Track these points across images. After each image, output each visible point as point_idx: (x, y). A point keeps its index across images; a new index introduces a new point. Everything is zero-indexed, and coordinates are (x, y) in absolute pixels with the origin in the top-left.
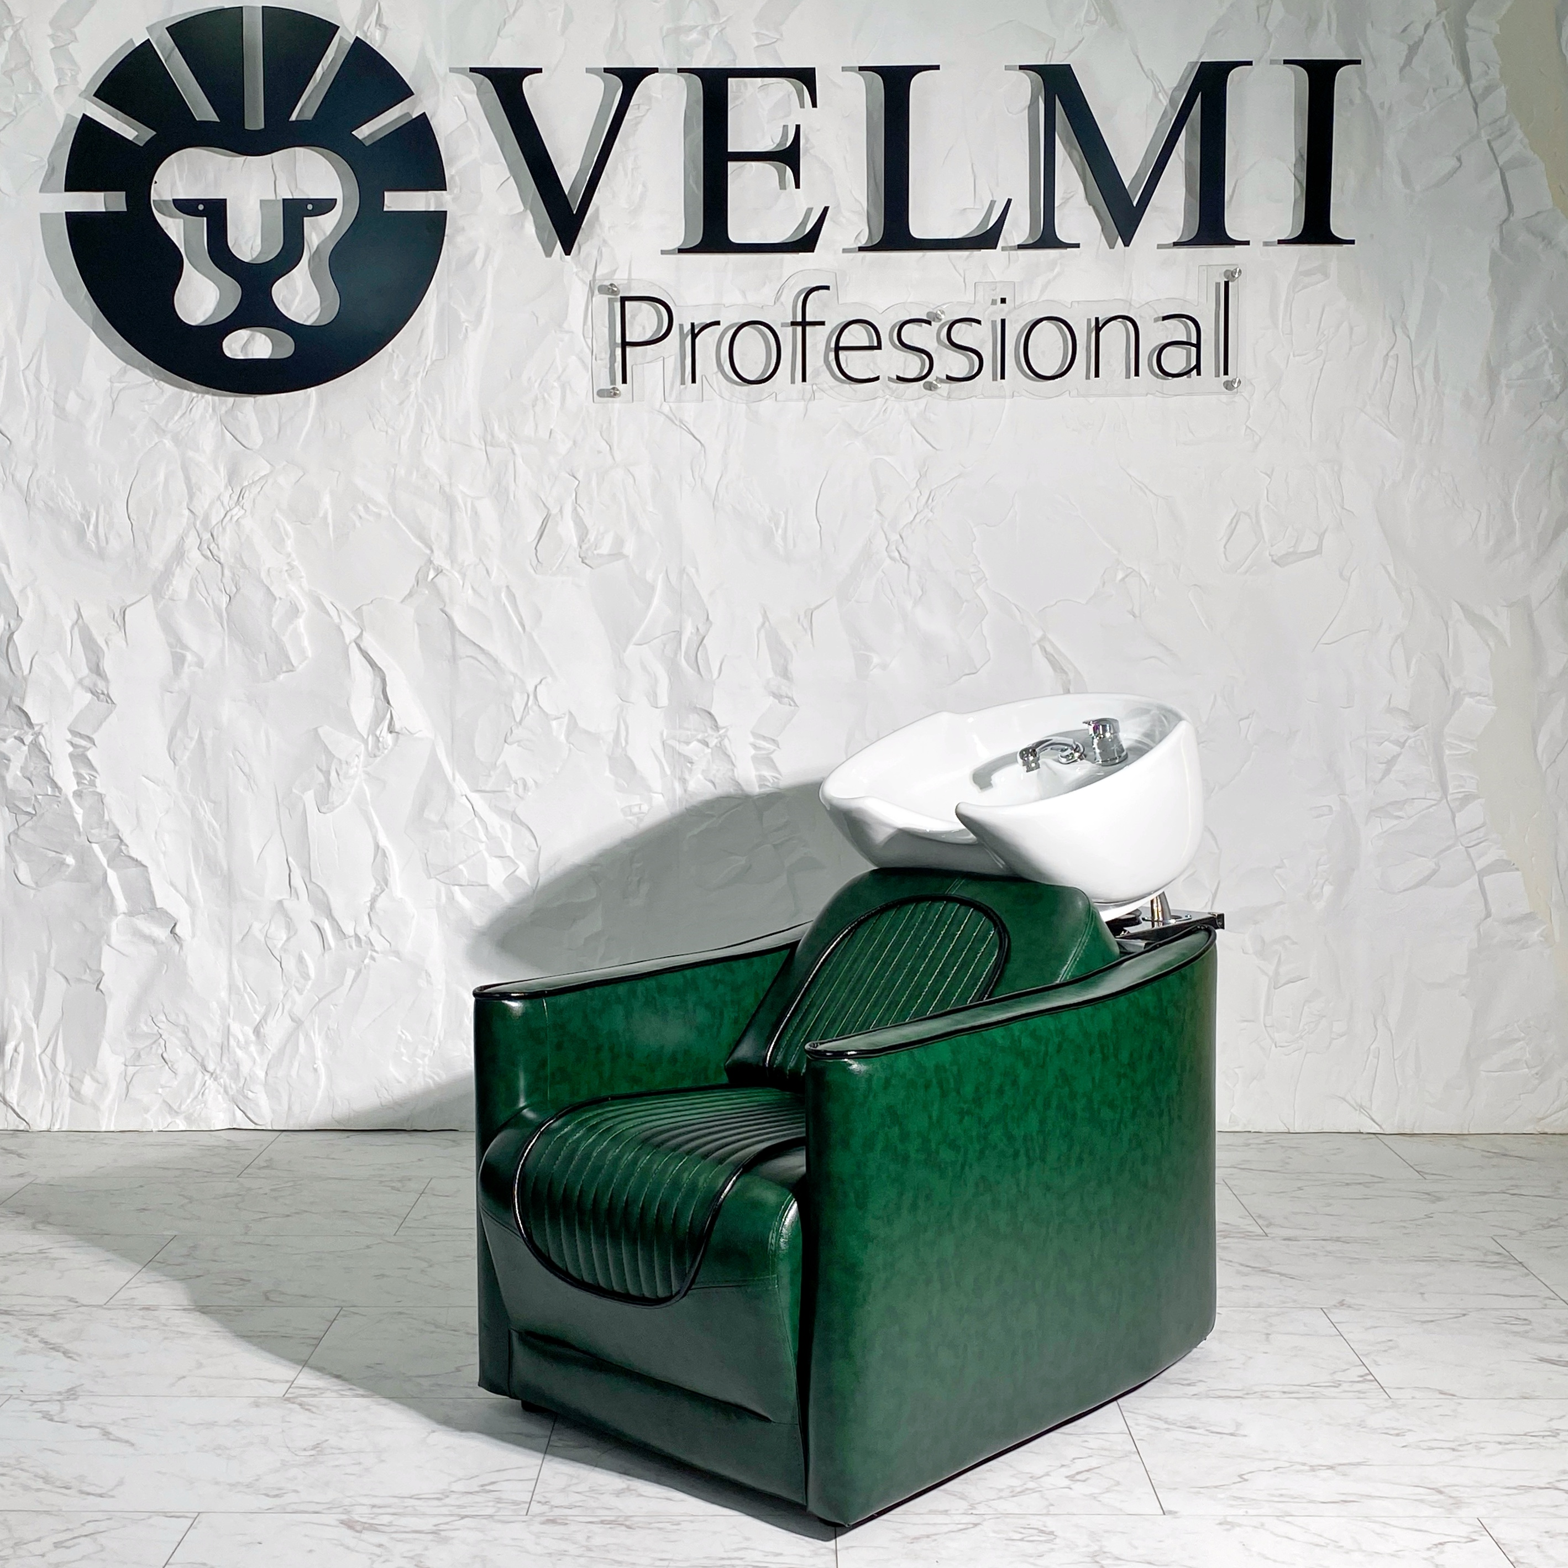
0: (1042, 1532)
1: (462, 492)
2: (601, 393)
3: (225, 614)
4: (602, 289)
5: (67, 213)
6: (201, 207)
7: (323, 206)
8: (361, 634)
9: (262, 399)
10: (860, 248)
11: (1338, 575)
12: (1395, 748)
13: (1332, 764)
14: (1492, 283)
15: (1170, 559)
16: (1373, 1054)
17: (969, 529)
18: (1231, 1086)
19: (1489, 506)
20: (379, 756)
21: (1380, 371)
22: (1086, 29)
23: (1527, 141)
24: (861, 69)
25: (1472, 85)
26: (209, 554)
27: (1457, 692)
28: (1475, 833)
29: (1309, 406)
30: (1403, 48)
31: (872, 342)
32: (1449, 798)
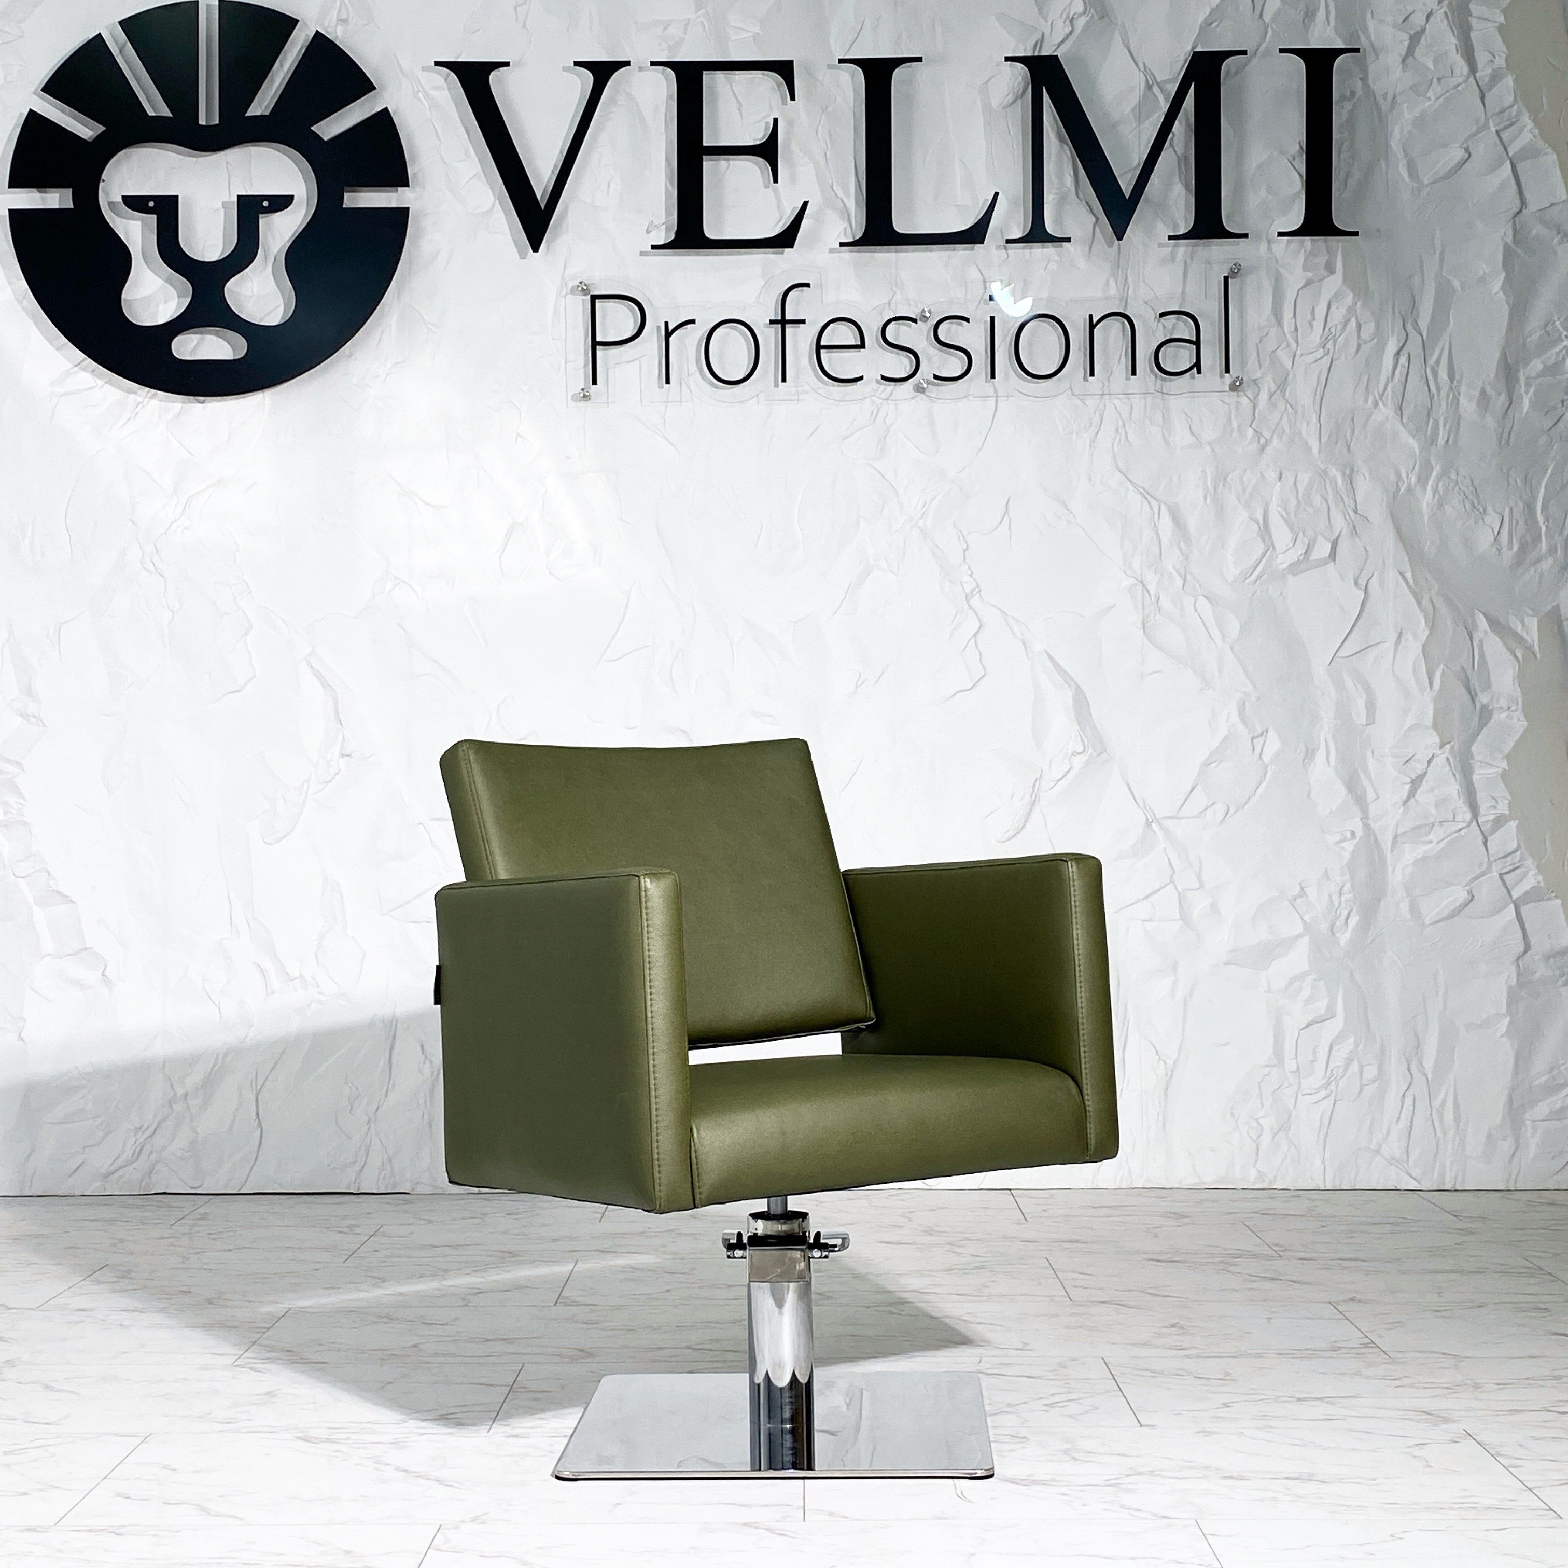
0: (1014, 1436)
1: (423, 501)
3: (166, 631)
7: (281, 203)
8: (313, 651)
10: (842, 244)
11: (1352, 581)
12: (1419, 767)
13: (1353, 785)
14: (1506, 278)
15: (1174, 567)
16: (1409, 1101)
17: (962, 538)
18: (1255, 1137)
19: (1511, 510)
20: (330, 781)
21: (1390, 371)
22: (1075, 21)
23: (1537, 131)
24: (841, 61)
25: (1478, 75)
26: (151, 567)
27: (1484, 707)
28: (1509, 858)
29: (1318, 404)
30: (1405, 38)
31: (856, 340)
32: (1481, 820)
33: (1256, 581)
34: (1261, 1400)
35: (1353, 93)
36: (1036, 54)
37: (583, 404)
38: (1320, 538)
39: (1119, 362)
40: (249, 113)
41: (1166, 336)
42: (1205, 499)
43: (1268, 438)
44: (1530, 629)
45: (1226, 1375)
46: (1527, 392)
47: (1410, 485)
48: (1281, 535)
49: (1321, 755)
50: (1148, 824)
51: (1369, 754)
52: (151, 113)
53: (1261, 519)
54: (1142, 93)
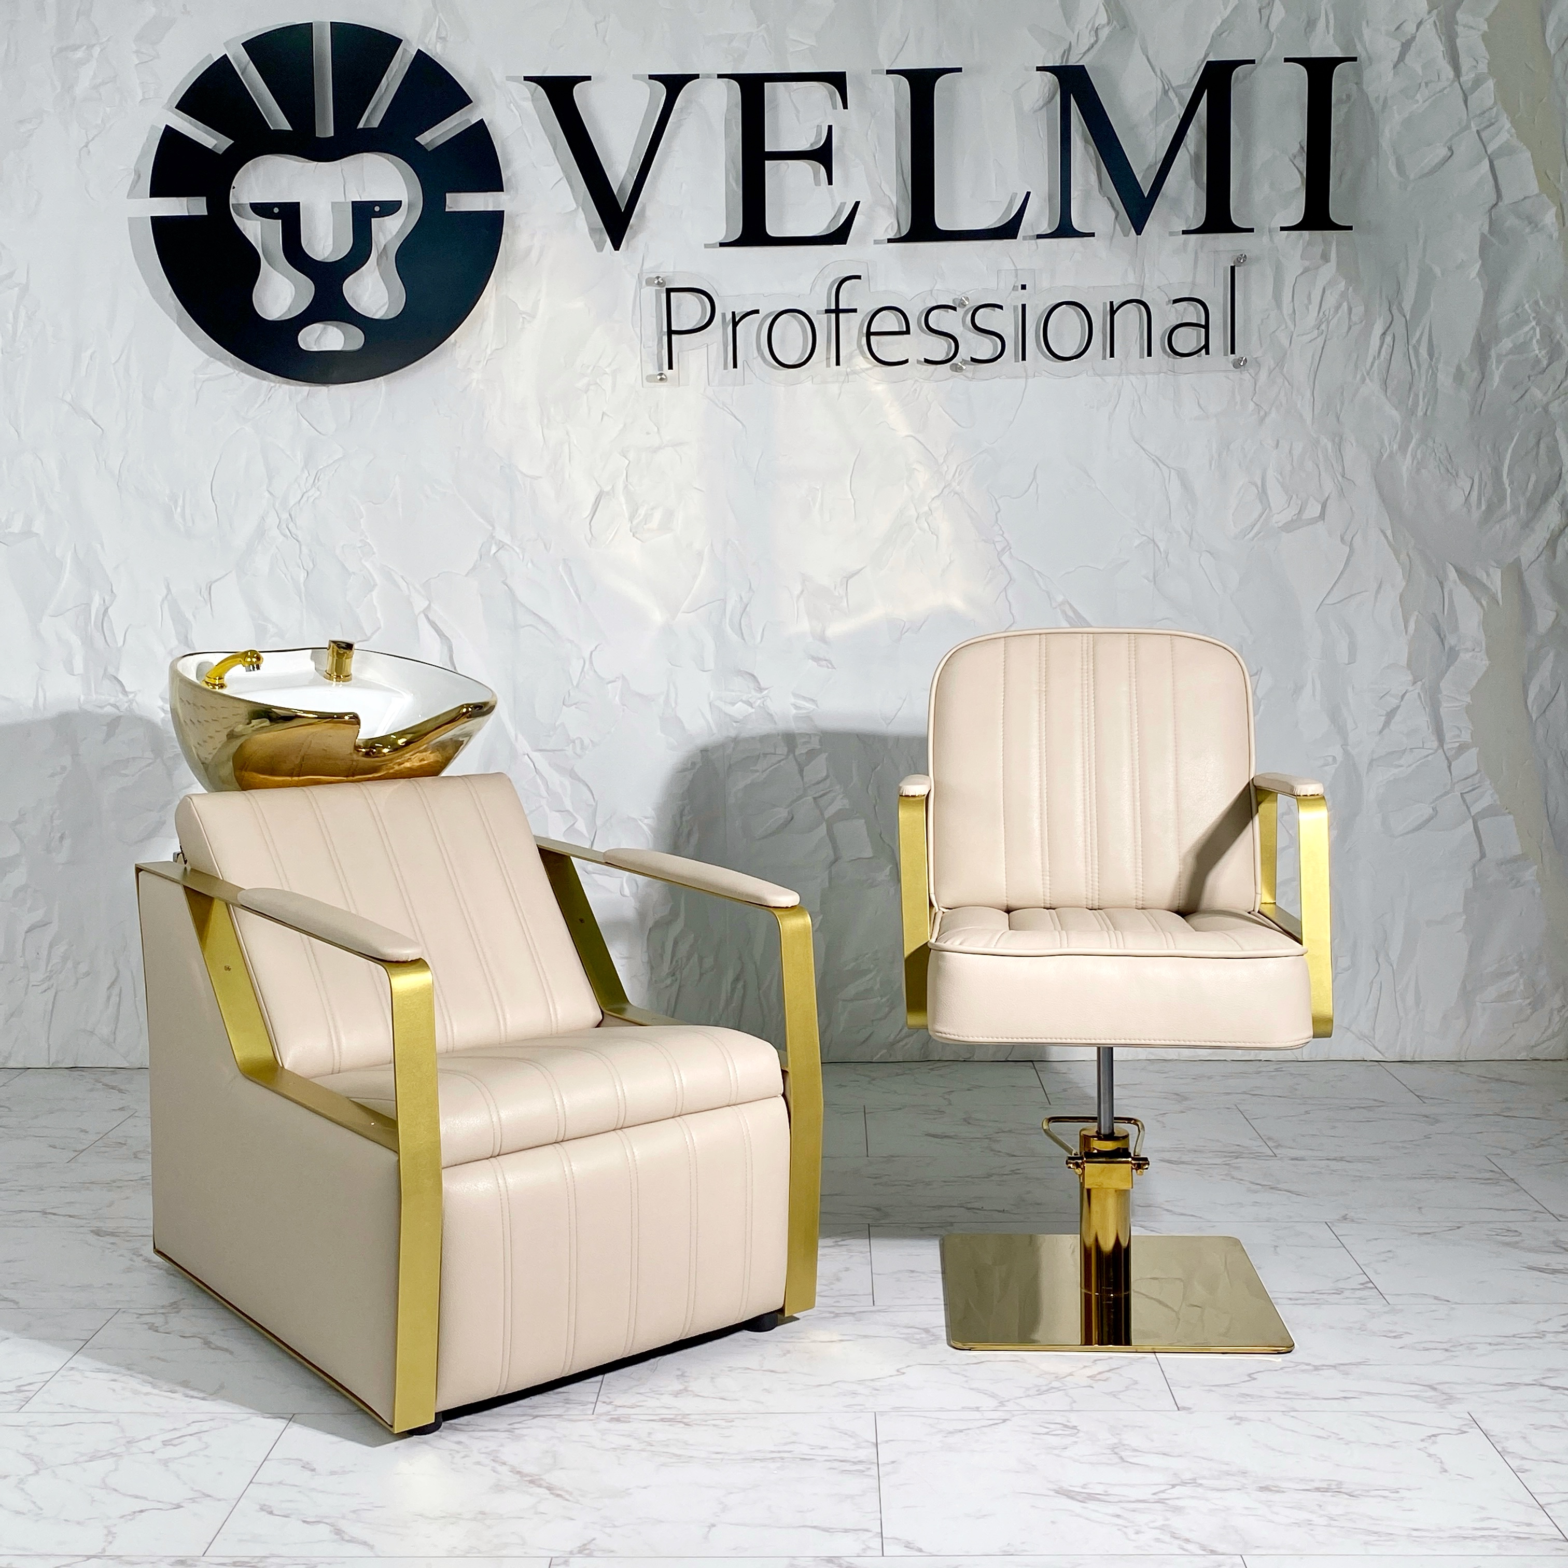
0: (1066, 1426)
1: (522, 473)
2: (650, 378)
3: (303, 589)
4: (649, 282)
5: (152, 217)
6: (276, 210)
7: (390, 208)
8: (429, 605)
9: (335, 388)
10: (890, 241)
11: (1339, 539)
12: (1395, 702)
13: (1335, 716)
14: (1483, 265)
15: (1182, 526)
16: (1376, 987)
17: (994, 502)
19: (1481, 474)
21: (1377, 348)
22: (1099, 32)
23: (1513, 131)
24: (888, 72)
25: (1461, 79)
26: (287, 532)
27: (1452, 648)
28: (1470, 780)
29: (1312, 384)
30: (1397, 46)
31: (902, 326)
32: (1446, 747)
33: (1253, 538)
35: (1349, 97)
36: (1064, 64)
37: (660, 385)
38: (1311, 498)
39: (1135, 344)
42: (1211, 465)
43: (1267, 410)
44: (1495, 580)
46: (1498, 369)
47: (1391, 452)
48: (1276, 497)
49: (1308, 691)
51: (1350, 690)
53: (1260, 485)
54: (1159, 98)
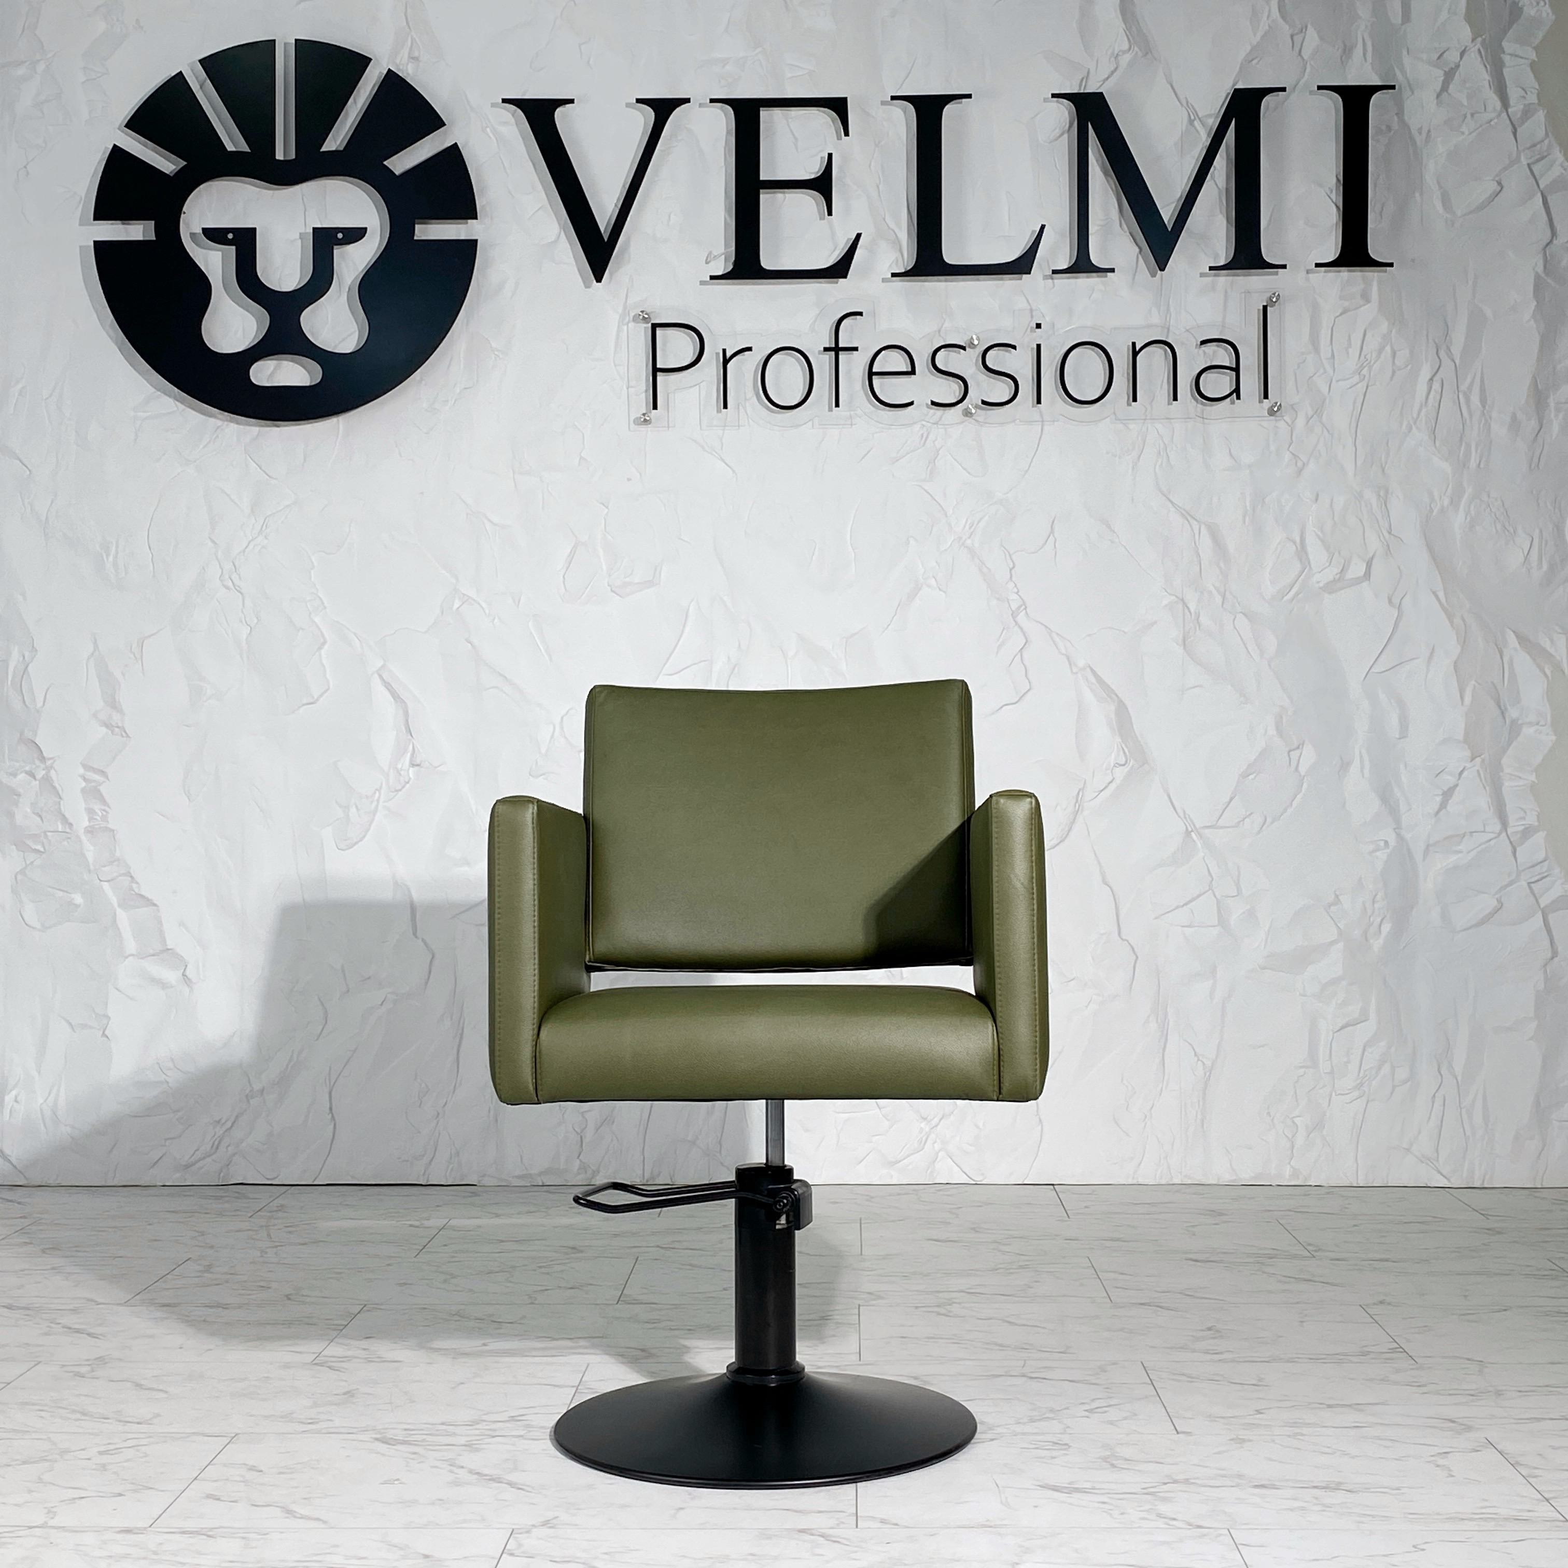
0: (1057, 1443)
1: (490, 521)
3: (244, 645)
5: (95, 242)
7: (355, 235)
8: (384, 664)
9: (287, 428)
10: (894, 275)
11: (1387, 601)
12: (1449, 780)
13: (1386, 797)
14: (1537, 306)
15: (1214, 586)
16: (1438, 1102)
17: (1008, 556)
18: (1290, 1136)
19: (1541, 532)
20: (400, 790)
21: (1425, 394)
22: (1119, 58)
24: (893, 98)
25: (1510, 110)
26: (230, 584)
27: (1514, 721)
28: (1538, 867)
29: (1353, 431)
30: (1439, 74)
31: (907, 368)
32: (1510, 831)
33: (1293, 599)
34: (1293, 1406)
35: (1389, 128)
36: (1082, 91)
37: (643, 428)
38: (1355, 558)
39: (1161, 387)
40: (324, 149)
41: (1206, 362)
42: (1244, 520)
43: (1305, 461)
44: (1559, 645)
45: (1259, 1381)
46: (1556, 417)
47: (1442, 507)
48: (1316, 554)
49: (1354, 769)
50: (1188, 833)
51: (1402, 766)
52: (230, 147)
53: (1298, 540)
54: (1184, 129)
